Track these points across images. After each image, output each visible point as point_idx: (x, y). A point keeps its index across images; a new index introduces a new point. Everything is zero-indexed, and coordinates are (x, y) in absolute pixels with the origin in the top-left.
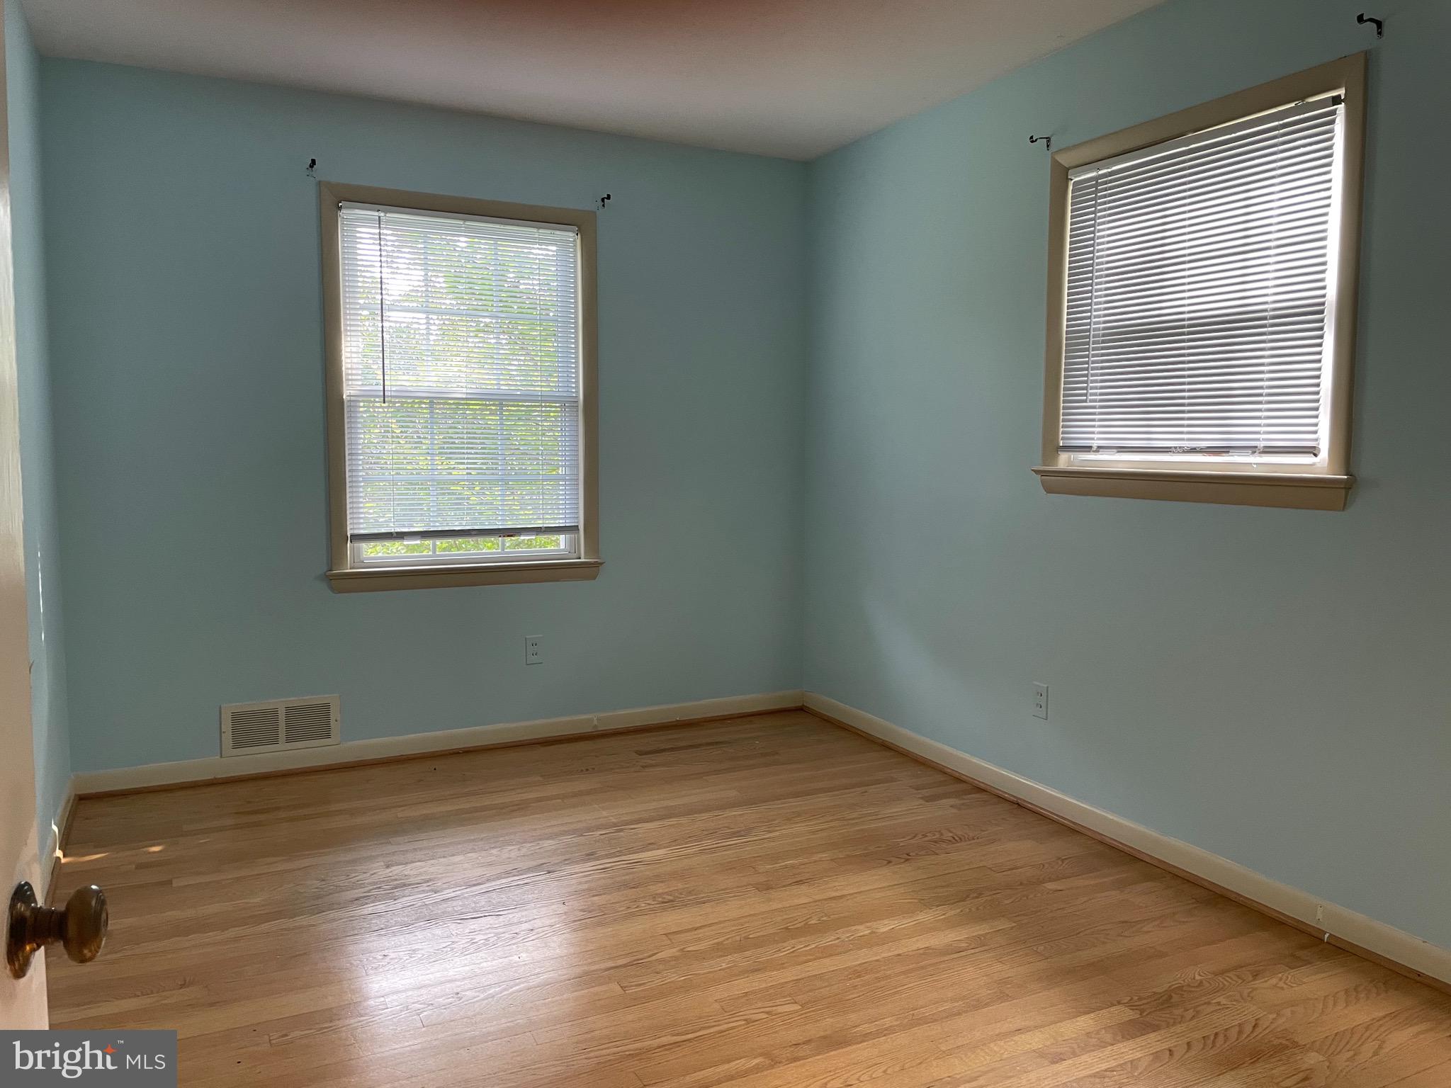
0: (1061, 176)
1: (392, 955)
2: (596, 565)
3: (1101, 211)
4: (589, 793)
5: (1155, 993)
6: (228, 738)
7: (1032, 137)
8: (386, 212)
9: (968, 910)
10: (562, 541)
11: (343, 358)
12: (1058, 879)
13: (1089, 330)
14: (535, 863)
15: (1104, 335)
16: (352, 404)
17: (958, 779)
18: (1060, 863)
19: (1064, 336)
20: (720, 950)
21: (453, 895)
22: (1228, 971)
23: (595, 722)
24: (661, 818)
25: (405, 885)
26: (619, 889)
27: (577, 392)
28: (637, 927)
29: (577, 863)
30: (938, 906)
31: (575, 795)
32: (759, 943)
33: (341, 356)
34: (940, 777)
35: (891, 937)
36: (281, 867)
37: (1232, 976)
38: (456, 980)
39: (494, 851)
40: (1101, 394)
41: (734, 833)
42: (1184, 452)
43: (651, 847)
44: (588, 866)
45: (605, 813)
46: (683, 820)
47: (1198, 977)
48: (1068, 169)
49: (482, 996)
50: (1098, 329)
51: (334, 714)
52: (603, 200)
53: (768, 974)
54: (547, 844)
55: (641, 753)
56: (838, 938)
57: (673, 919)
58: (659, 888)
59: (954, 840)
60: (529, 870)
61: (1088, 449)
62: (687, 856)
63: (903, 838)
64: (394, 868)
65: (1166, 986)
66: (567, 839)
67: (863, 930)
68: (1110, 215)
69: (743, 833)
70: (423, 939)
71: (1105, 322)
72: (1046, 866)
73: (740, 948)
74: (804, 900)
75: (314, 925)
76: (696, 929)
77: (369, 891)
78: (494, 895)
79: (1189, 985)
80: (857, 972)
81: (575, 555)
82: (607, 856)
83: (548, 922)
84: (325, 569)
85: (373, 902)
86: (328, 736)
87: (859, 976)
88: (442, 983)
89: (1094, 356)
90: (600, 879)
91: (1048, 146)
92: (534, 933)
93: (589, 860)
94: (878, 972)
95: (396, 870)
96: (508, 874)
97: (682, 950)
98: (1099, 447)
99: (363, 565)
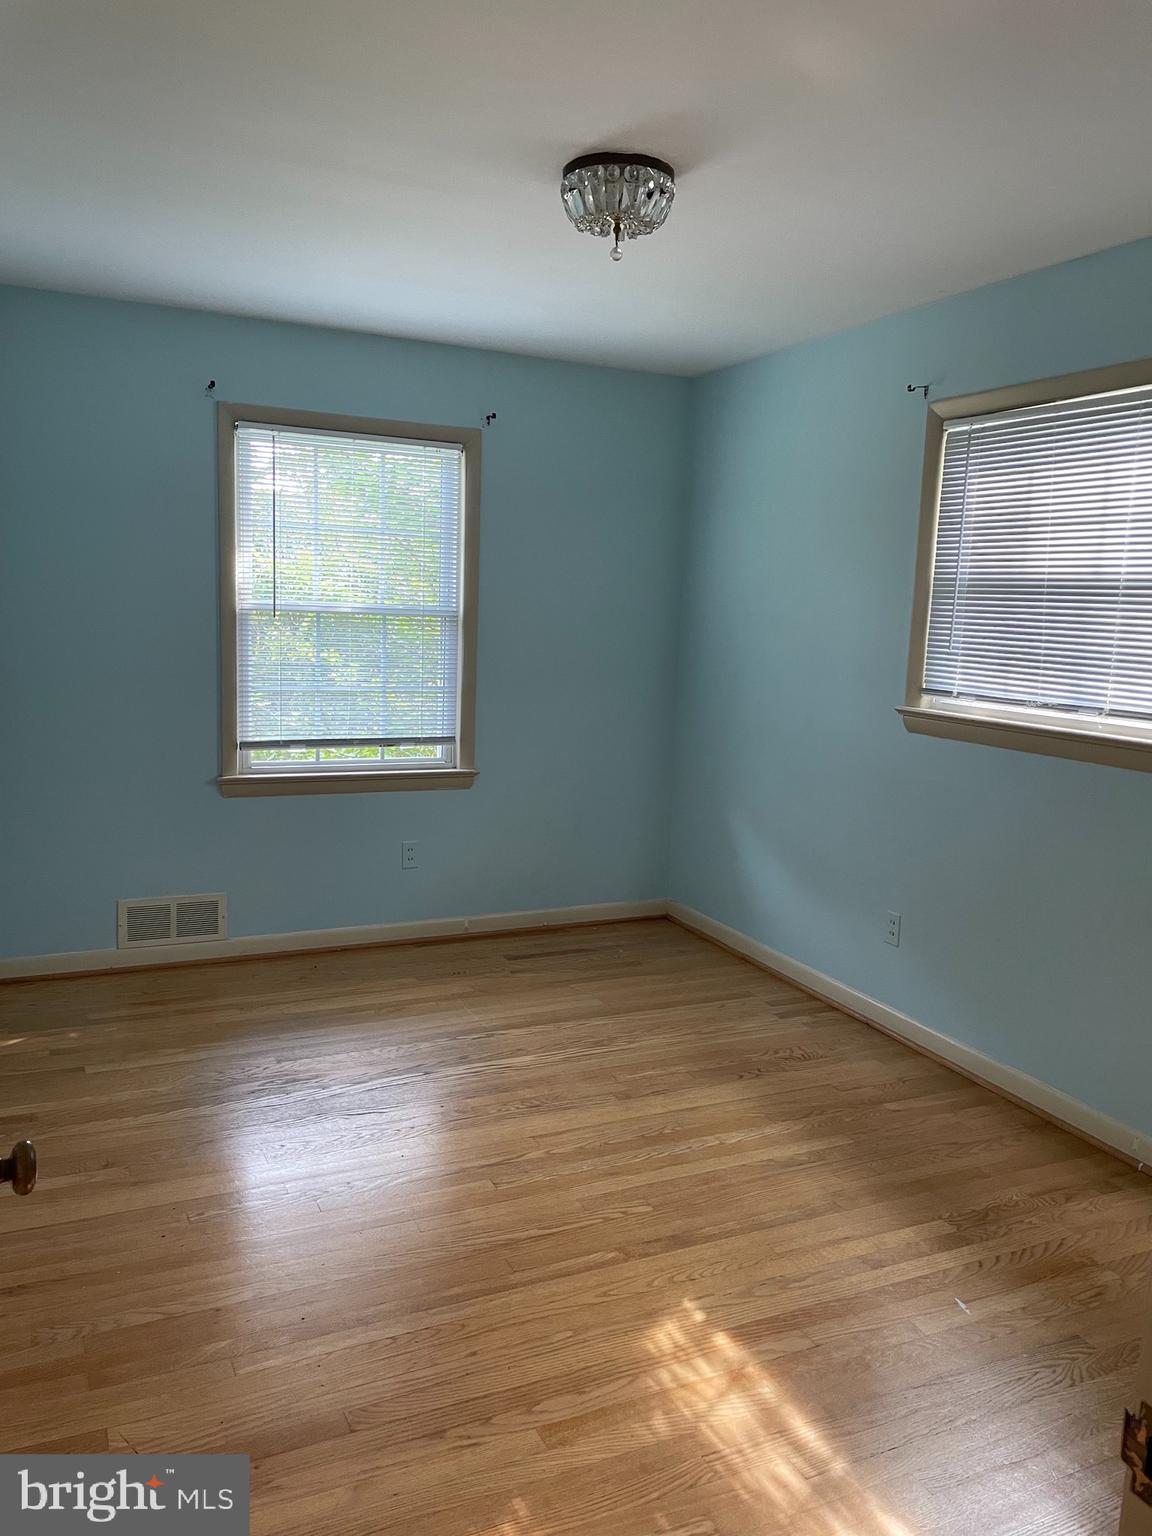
0: (936, 425)
1: (289, 1146)
2: (471, 775)
3: (972, 465)
4: (461, 996)
5: (974, 1211)
6: (124, 930)
7: (910, 386)
8: (280, 431)
9: (810, 1127)
10: (438, 751)
11: (237, 573)
12: (897, 1100)
13: (955, 580)
14: (412, 1065)
15: (969, 586)
16: (244, 617)
17: (812, 997)
18: (901, 1084)
19: (932, 582)
20: (582, 1153)
21: (340, 1091)
22: (1044, 1193)
23: (466, 925)
24: (529, 1025)
25: (295, 1080)
26: (490, 1093)
27: (458, 607)
28: (506, 1130)
29: (451, 1065)
30: (783, 1121)
31: (447, 999)
32: (616, 1149)
33: (234, 571)
34: (798, 994)
35: (738, 1149)
36: (181, 1058)
37: (1047, 1199)
38: (347, 1171)
39: (375, 1051)
40: (964, 643)
41: (597, 1042)
42: (1037, 707)
43: (519, 1053)
44: (461, 1069)
45: (476, 1018)
46: (550, 1027)
47: (1015, 1198)
48: (944, 420)
49: (372, 1185)
50: (964, 580)
51: (222, 911)
52: (488, 418)
53: (625, 1177)
54: (425, 1046)
55: (510, 958)
56: (689, 1148)
57: (540, 1123)
58: (528, 1093)
59: (805, 1058)
60: (408, 1070)
61: (948, 693)
62: (554, 1063)
63: (756, 1053)
64: (283, 1064)
65: (983, 1206)
66: (442, 1042)
67: (712, 1141)
68: (980, 470)
69: (605, 1043)
70: (315, 1132)
71: (970, 574)
72: (888, 1086)
73: (600, 1153)
74: (660, 1110)
75: (216, 1115)
76: (561, 1133)
77: (263, 1085)
78: (376, 1093)
79: (1005, 1205)
80: (706, 1179)
81: (451, 765)
82: (481, 1060)
83: (427, 1121)
84: (216, 774)
85: (267, 1095)
86: (216, 932)
87: (706, 1184)
88: (334, 1173)
89: (958, 605)
90: (473, 1082)
91: (926, 394)
92: (415, 1129)
93: (463, 1064)
94: (723, 1181)
95: (287, 1065)
96: (389, 1073)
97: (548, 1152)
98: (959, 694)
99: (251, 771)
